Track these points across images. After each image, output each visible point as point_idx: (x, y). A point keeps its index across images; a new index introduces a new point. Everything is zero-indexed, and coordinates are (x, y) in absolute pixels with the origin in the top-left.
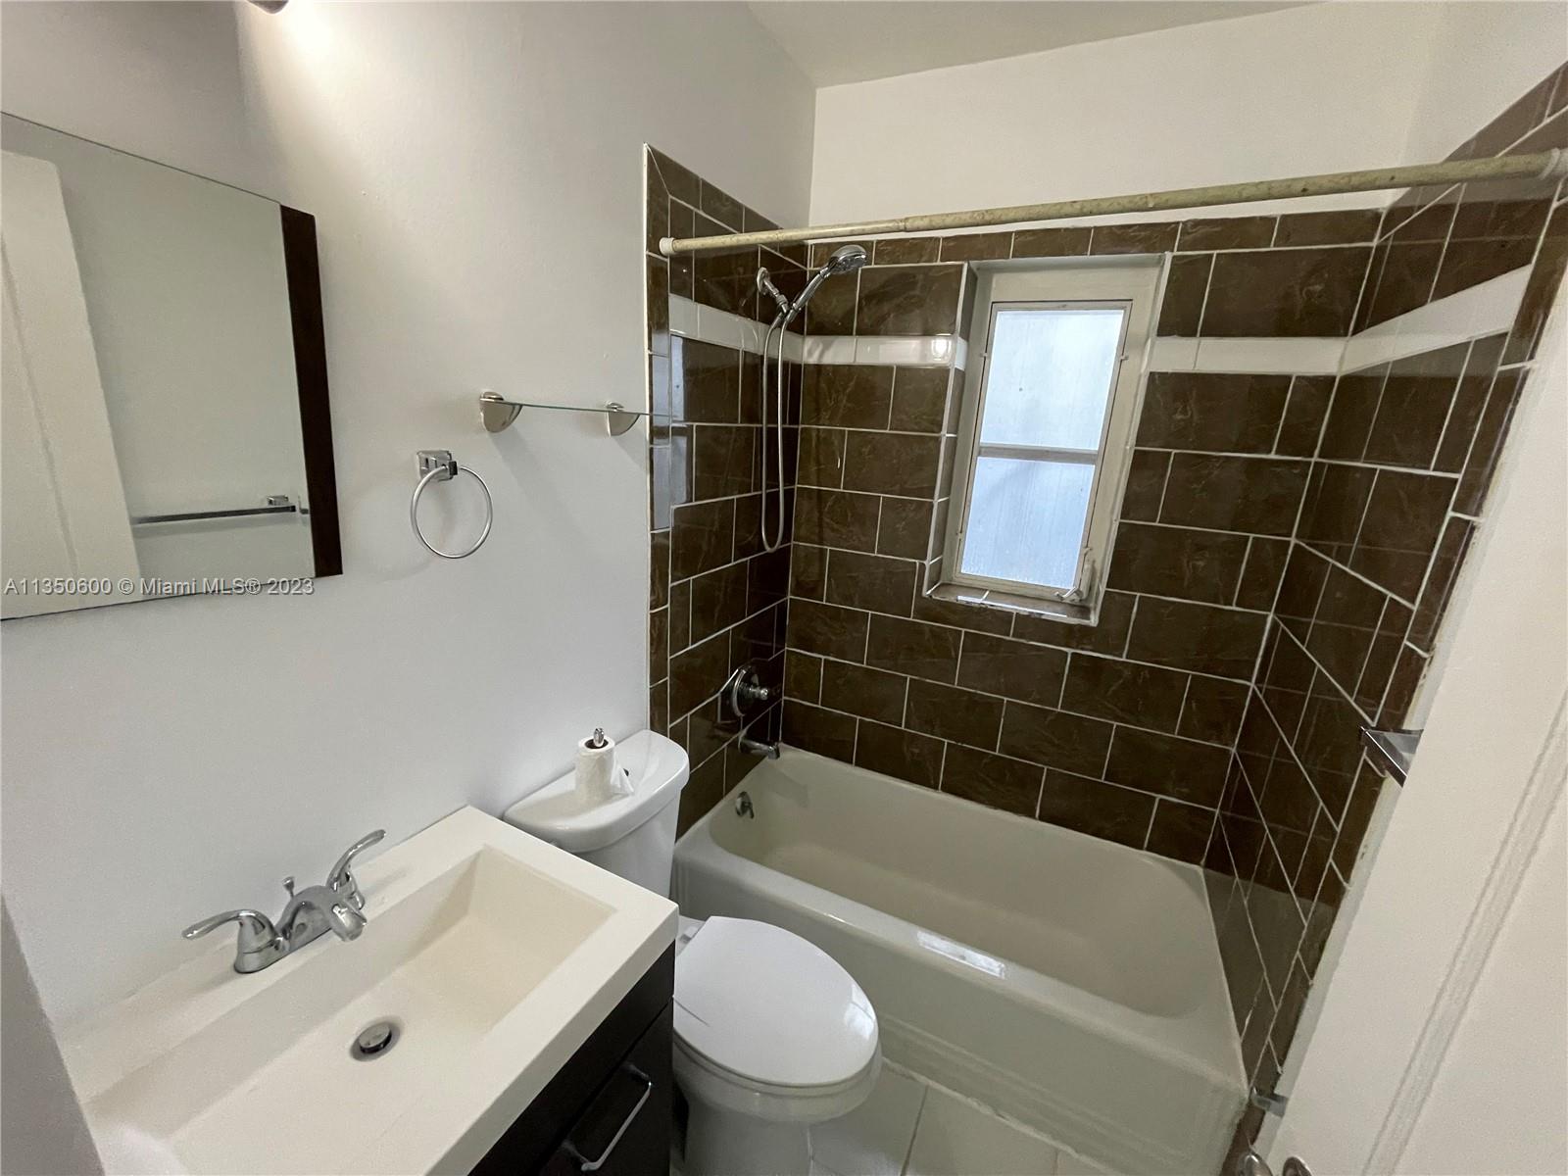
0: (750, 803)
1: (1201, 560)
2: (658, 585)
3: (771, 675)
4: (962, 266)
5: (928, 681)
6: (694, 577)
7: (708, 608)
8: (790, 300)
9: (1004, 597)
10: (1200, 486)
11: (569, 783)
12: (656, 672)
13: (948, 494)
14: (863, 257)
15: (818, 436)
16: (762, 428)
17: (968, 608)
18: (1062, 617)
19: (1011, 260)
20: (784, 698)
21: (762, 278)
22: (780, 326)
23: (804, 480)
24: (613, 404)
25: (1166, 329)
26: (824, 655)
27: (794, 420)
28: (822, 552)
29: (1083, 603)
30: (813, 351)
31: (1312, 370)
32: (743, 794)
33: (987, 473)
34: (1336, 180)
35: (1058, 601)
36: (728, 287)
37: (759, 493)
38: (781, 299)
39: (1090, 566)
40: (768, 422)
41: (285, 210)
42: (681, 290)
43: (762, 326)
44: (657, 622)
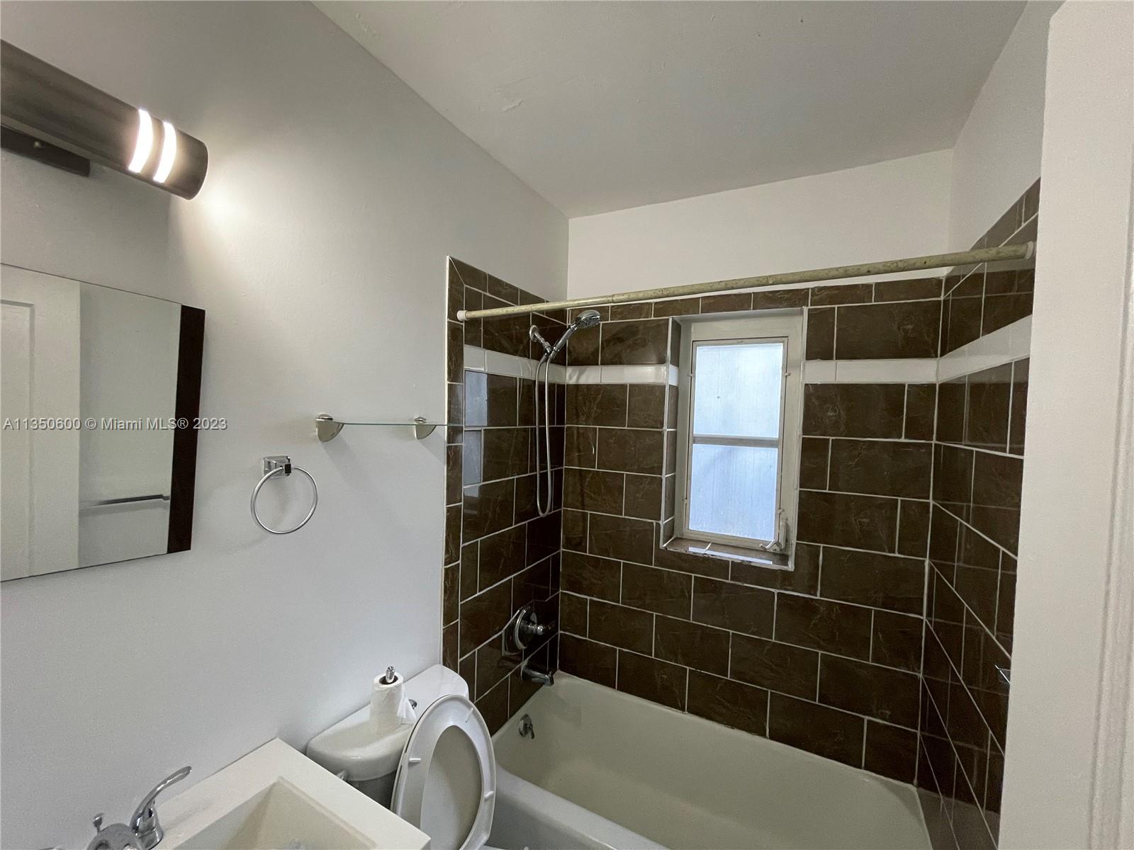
0: (531, 725)
1: (865, 518)
2: (451, 545)
3: (547, 615)
4: (668, 319)
5: (669, 617)
6: (481, 538)
7: (493, 562)
8: (552, 345)
9: (722, 548)
10: (854, 463)
11: (364, 715)
12: (448, 615)
13: (675, 471)
14: (598, 317)
15: (578, 433)
16: (535, 428)
17: (695, 557)
18: (767, 563)
19: (700, 315)
20: (560, 632)
21: (533, 333)
22: (546, 361)
23: (569, 463)
24: (420, 418)
25: (810, 355)
26: (589, 596)
27: (561, 421)
28: (585, 515)
29: (784, 552)
30: (572, 376)
31: (918, 381)
32: (526, 716)
33: (701, 456)
34: (888, 265)
35: (763, 551)
36: (510, 338)
37: (535, 473)
38: (546, 345)
39: (784, 523)
40: (540, 424)
41: (183, 307)
42: (474, 342)
43: (534, 362)
44: (450, 575)
